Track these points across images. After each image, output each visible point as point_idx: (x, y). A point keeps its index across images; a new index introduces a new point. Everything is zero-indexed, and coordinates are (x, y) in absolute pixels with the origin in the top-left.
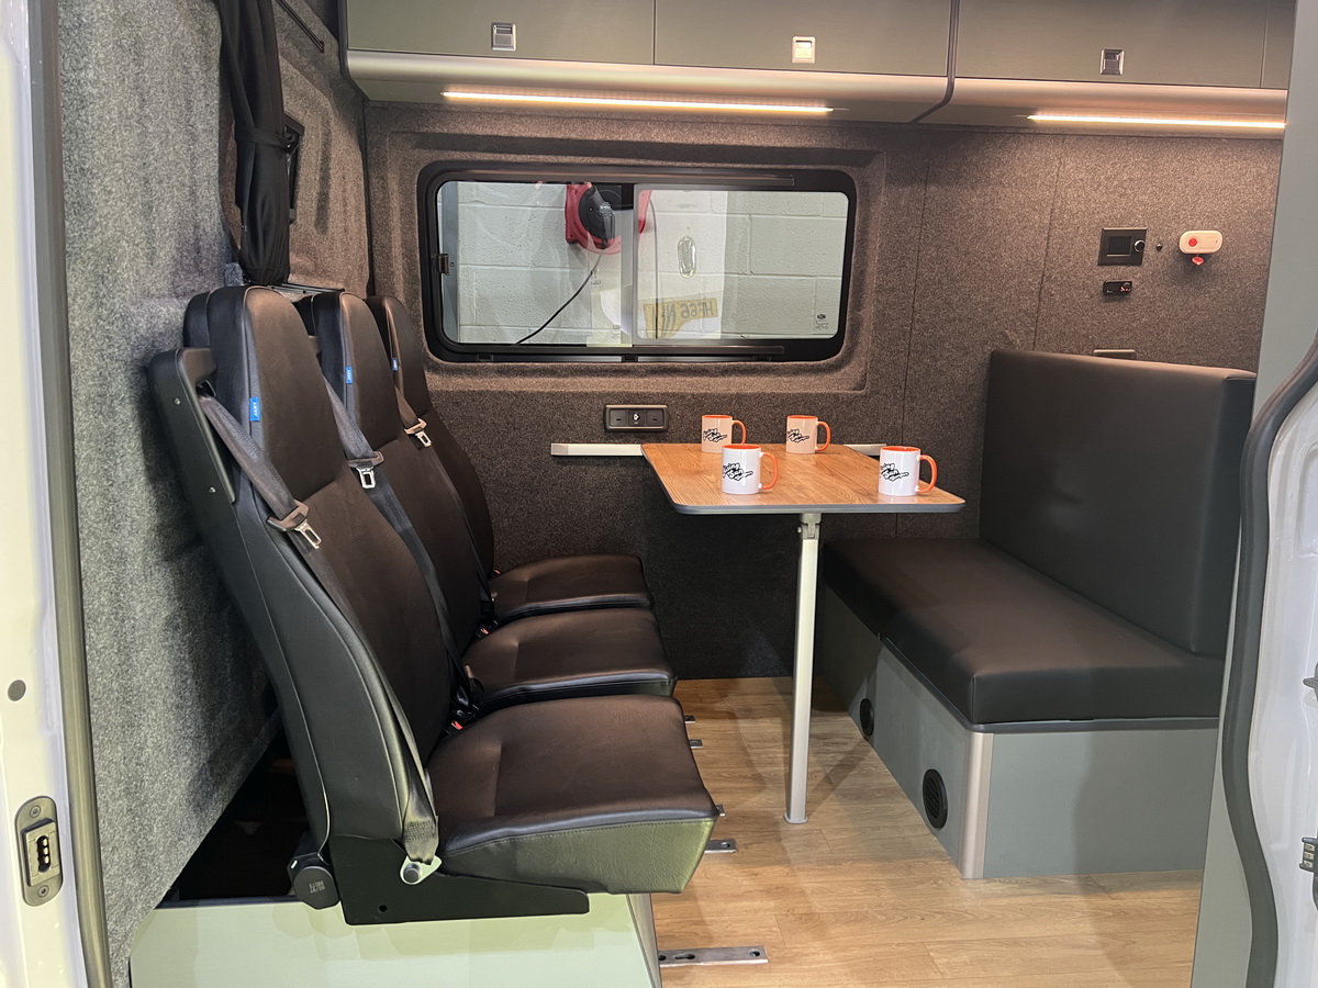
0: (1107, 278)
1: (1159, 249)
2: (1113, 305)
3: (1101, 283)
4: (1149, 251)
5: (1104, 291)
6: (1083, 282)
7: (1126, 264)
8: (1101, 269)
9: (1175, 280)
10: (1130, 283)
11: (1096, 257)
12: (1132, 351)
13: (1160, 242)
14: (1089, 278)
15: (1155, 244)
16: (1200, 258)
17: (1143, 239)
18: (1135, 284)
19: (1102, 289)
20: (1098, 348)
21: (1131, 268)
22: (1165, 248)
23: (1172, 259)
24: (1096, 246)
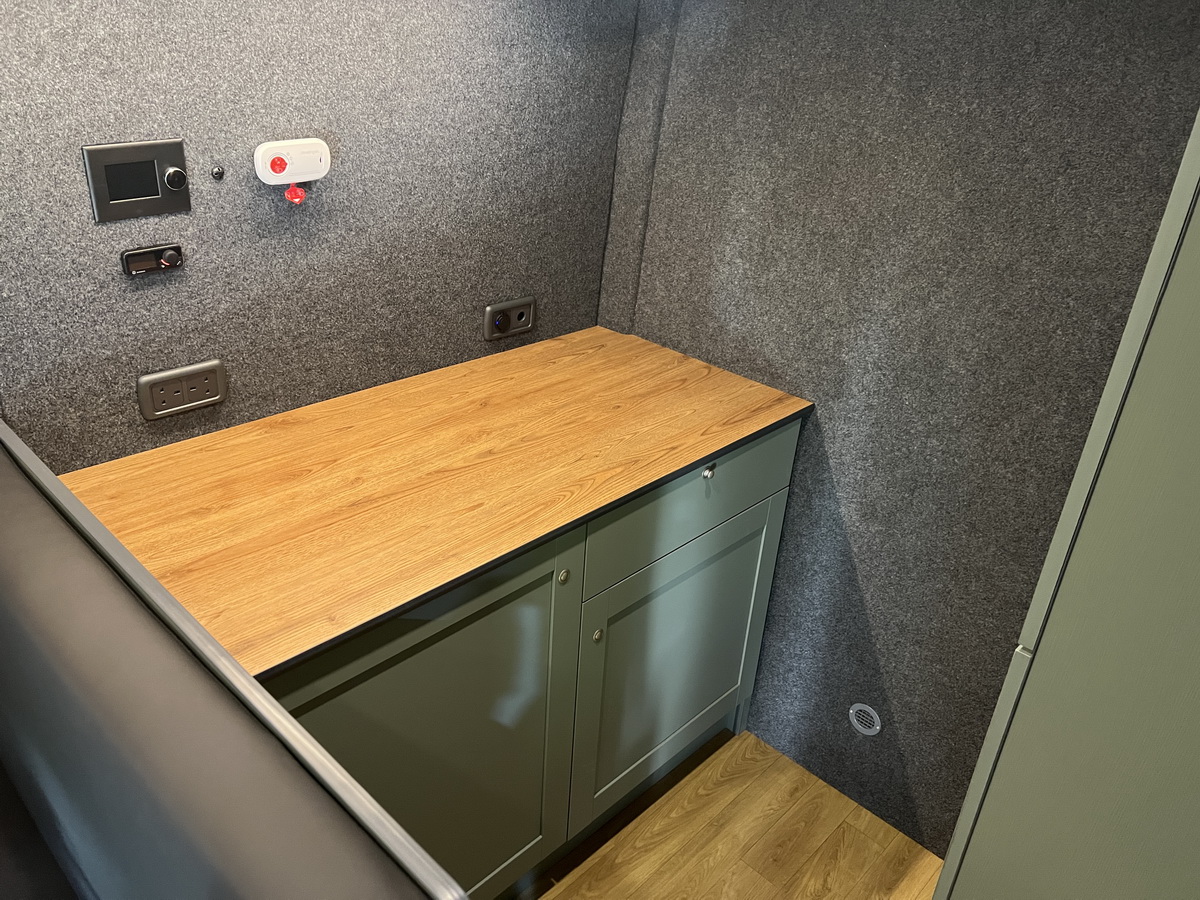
0: (125, 245)
1: (219, 176)
2: (153, 294)
3: (115, 258)
4: (199, 183)
5: (127, 271)
6: (73, 262)
7: (158, 214)
8: (106, 230)
9: (262, 230)
10: (178, 249)
11: (86, 208)
12: (215, 362)
13: (217, 164)
14: (83, 252)
15: (209, 168)
16: (300, 192)
17: (180, 160)
18: (187, 250)
19: (120, 268)
20: (147, 373)
21: (169, 221)
22: (228, 176)
23: (248, 196)
24: (79, 186)
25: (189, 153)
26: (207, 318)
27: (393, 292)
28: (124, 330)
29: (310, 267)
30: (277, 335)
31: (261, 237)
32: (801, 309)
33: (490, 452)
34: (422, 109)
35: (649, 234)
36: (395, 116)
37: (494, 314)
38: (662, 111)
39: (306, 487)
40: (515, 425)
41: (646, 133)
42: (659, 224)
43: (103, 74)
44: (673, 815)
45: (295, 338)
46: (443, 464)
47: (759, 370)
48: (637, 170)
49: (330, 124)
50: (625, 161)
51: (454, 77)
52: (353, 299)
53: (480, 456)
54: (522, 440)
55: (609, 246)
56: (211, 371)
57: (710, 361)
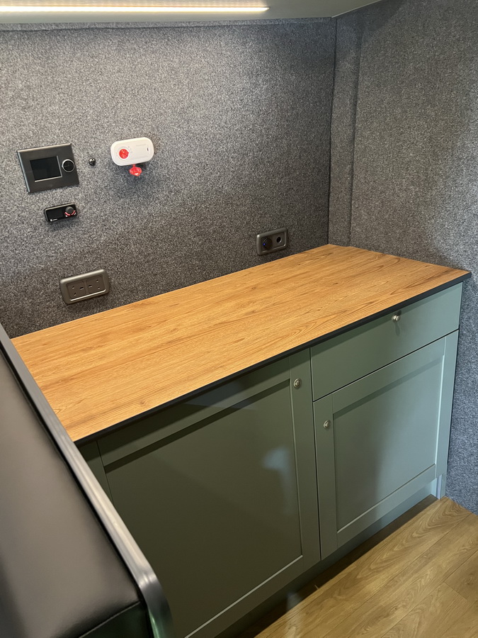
0: (46, 205)
2: (63, 232)
3: (41, 213)
4: (82, 168)
5: (48, 220)
6: (19, 216)
7: (62, 187)
8: (35, 197)
9: (120, 193)
10: (74, 206)
11: (22, 186)
12: (102, 271)
13: (91, 157)
14: (24, 209)
15: (87, 159)
16: (139, 169)
17: (71, 156)
18: (79, 206)
19: (43, 218)
20: (65, 278)
21: (69, 190)
22: (98, 162)
23: (110, 174)
24: (17, 173)
25: (76, 151)
26: (94, 246)
27: (200, 228)
28: (50, 253)
29: (150, 215)
30: (135, 255)
31: (120, 198)
32: (456, 210)
33: (253, 312)
34: (206, 117)
35: (355, 182)
36: (191, 122)
37: (262, 239)
38: (355, 105)
39: (146, 335)
40: (271, 297)
41: (347, 120)
42: (360, 175)
43: (24, 109)
44: (396, 549)
45: (145, 256)
46: (224, 319)
47: (432, 255)
48: (344, 144)
49: (153, 129)
50: (336, 140)
51: (224, 97)
52: (177, 233)
53: (247, 314)
54: (273, 305)
55: (331, 194)
56: (100, 275)
57: (399, 254)
